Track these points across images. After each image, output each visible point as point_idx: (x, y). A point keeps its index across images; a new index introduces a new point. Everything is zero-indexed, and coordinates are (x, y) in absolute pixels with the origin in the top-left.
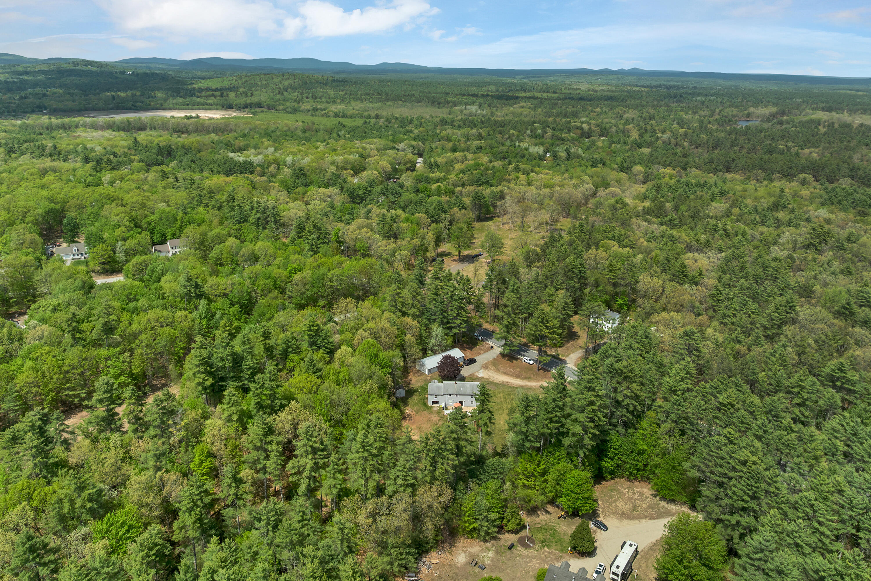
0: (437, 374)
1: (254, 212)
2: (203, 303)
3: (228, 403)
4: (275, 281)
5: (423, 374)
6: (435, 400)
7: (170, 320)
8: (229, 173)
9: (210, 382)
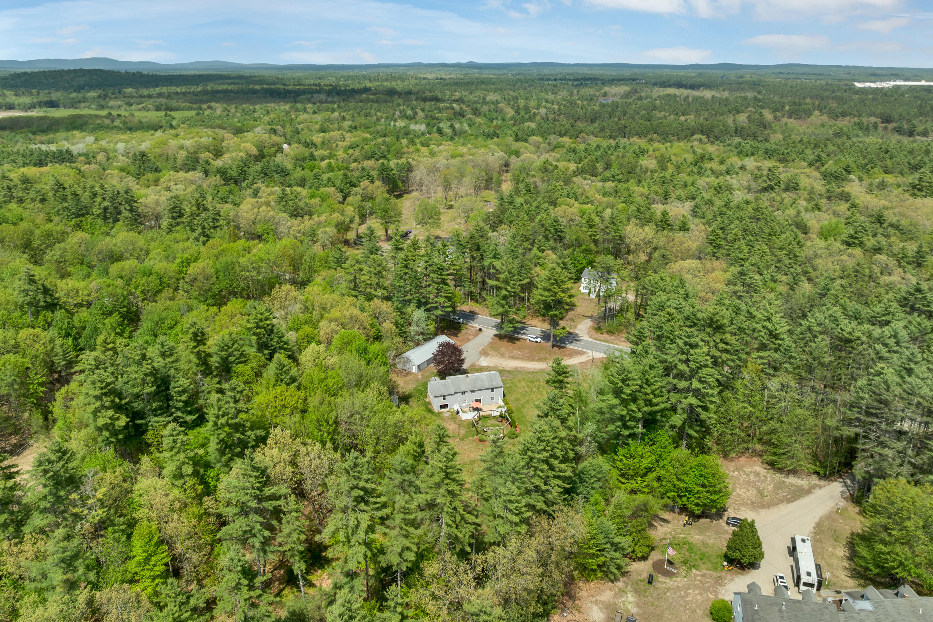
0: (433, 368)
1: (98, 199)
2: (59, 314)
3: (171, 449)
4: (161, 279)
5: (409, 373)
6: (444, 403)
7: (12, 342)
8: (40, 163)
9: (123, 421)
